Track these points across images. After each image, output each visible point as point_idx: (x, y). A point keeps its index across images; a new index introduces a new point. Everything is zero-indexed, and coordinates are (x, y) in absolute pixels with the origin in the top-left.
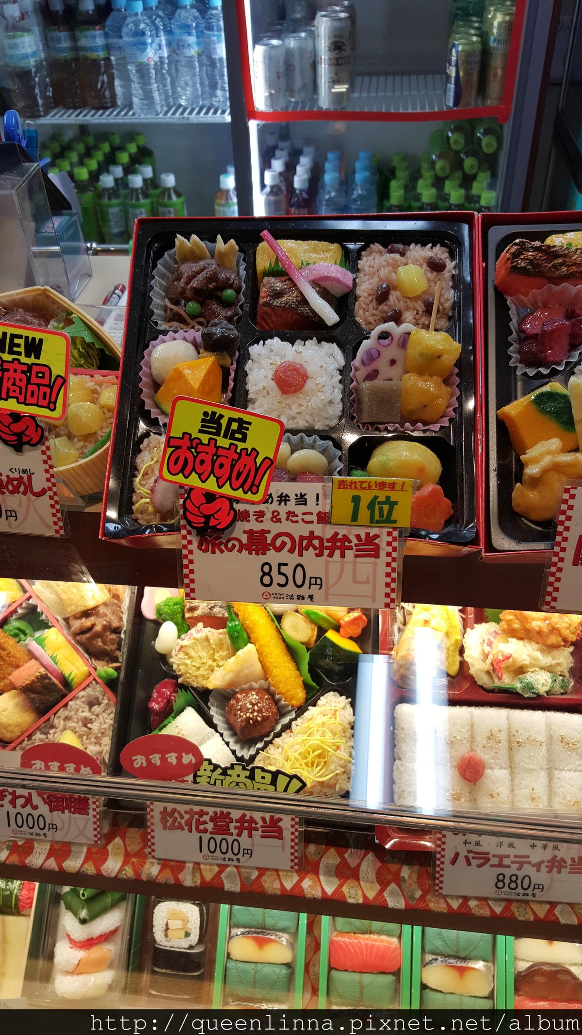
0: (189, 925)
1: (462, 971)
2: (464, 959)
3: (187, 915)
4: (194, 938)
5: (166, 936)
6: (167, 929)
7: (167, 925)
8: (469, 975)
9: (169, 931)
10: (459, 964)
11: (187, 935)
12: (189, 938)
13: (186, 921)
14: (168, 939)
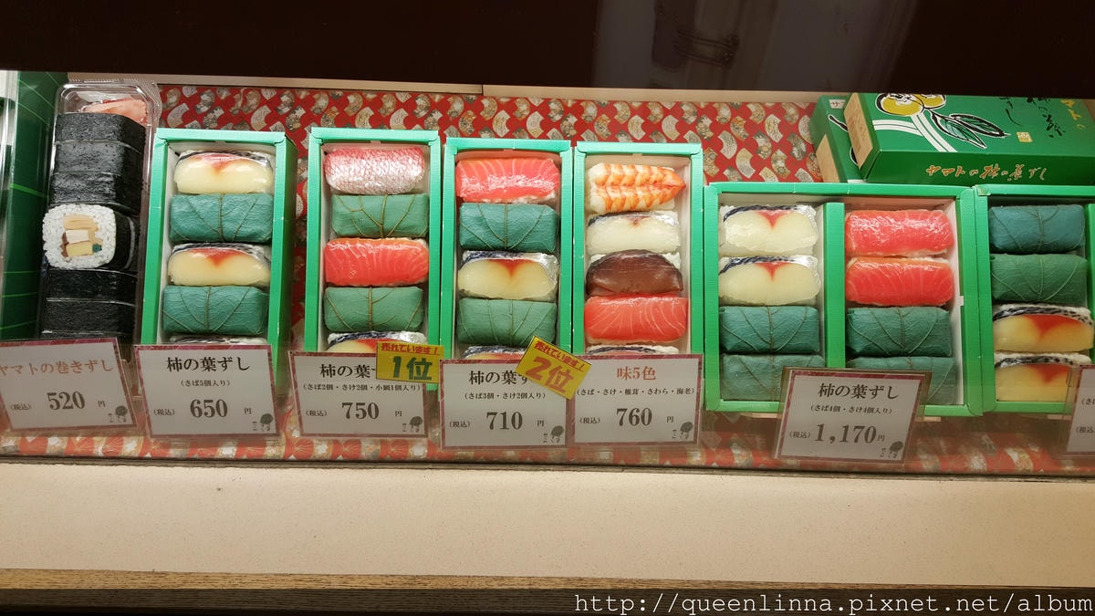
0: (99, 235)
1: (511, 266)
2: (515, 251)
3: (95, 220)
4: (108, 252)
5: (65, 254)
6: (65, 243)
7: (64, 237)
8: (522, 272)
9: (67, 247)
10: (508, 258)
11: (97, 248)
12: (100, 253)
13: (92, 229)
14: (68, 259)
